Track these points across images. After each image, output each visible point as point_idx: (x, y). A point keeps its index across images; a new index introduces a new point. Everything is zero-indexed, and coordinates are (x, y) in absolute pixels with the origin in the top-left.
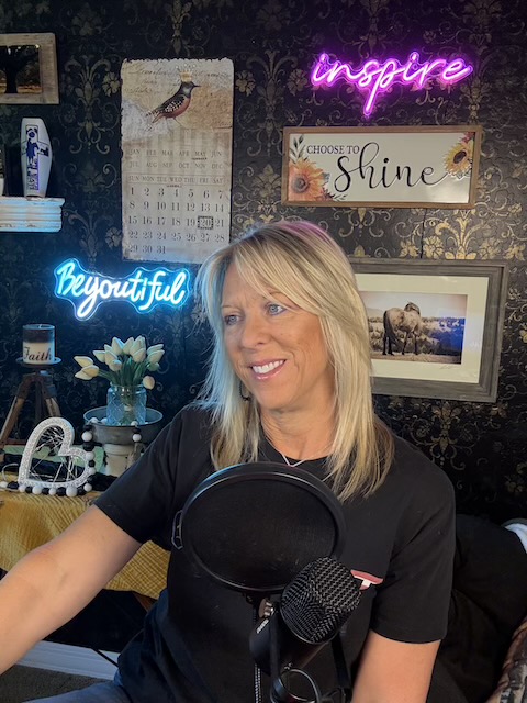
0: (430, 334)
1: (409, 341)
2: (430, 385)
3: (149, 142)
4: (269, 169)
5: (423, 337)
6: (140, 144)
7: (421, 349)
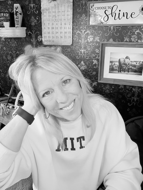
0: (133, 66)
1: (126, 68)
2: (132, 82)
3: (49, 9)
4: (84, 15)
5: (131, 67)
6: (46, 10)
7: (130, 70)
